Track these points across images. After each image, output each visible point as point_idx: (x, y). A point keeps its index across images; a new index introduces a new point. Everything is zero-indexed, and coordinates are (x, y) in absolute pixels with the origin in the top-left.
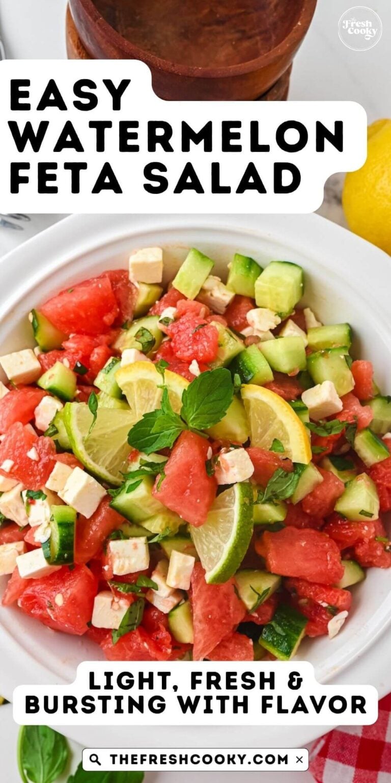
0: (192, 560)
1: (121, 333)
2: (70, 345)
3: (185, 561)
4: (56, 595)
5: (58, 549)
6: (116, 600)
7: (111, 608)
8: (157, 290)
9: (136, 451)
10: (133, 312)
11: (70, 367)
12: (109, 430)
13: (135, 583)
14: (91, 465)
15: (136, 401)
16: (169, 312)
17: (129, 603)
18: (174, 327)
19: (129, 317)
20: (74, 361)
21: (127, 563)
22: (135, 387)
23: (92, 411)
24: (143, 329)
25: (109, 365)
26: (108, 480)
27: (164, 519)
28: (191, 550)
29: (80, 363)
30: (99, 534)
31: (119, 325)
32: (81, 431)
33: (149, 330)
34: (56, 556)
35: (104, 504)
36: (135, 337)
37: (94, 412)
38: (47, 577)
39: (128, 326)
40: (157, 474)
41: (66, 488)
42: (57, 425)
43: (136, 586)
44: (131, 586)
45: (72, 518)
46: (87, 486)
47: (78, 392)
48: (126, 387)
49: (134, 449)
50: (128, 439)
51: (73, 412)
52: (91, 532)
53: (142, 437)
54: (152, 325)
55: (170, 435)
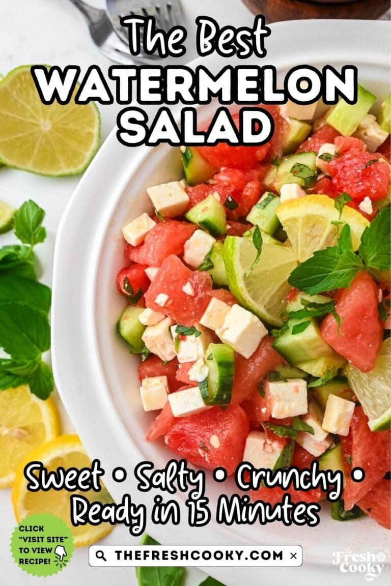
0: (352, 405)
1: (270, 169)
2: (223, 178)
3: (345, 406)
4: (210, 436)
5: (217, 390)
6: (269, 442)
7: (264, 450)
8: (307, 127)
9: (295, 290)
10: (283, 148)
11: (220, 201)
12: (271, 268)
13: (291, 427)
14: (250, 303)
15: (299, 237)
16: (328, 149)
17: (282, 446)
18: (338, 162)
19: (278, 153)
20: (225, 196)
21: (287, 407)
22: (299, 224)
23: (256, 247)
24: (299, 165)
25: (265, 200)
26: (266, 319)
27: (325, 362)
28: (349, 394)
29: (232, 198)
30: (257, 375)
31: (269, 161)
32: (243, 267)
33: (307, 165)
34: (215, 397)
35: (265, 344)
36: (291, 172)
37: (259, 248)
38: (196, 415)
39: (278, 163)
40: (326, 316)
41: (225, 326)
42: (213, 260)
43: (293, 430)
44: (288, 430)
45: (231, 359)
46: (251, 326)
47: (229, 227)
48: (287, 223)
49: (293, 288)
50: (290, 278)
51: (237, 246)
52: (249, 373)
53: (306, 276)
54: (308, 160)
55: (342, 275)
